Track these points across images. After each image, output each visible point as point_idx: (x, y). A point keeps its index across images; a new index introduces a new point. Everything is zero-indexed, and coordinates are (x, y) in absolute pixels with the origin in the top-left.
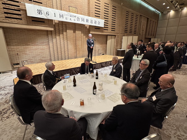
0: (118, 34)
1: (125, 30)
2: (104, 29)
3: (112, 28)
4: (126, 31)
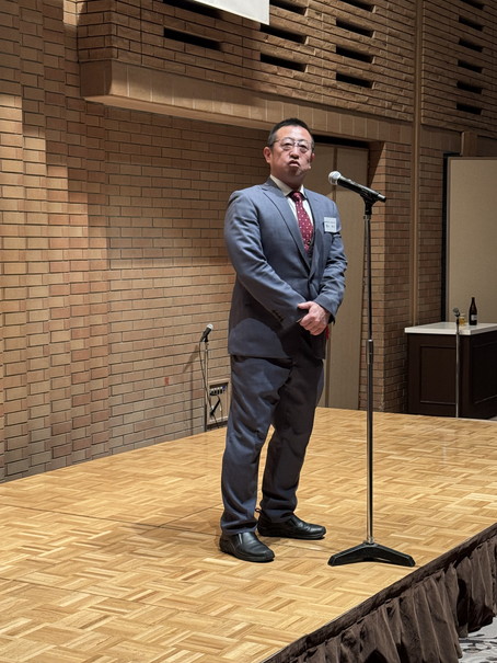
0: (404, 134)
1: (461, 86)
2: (267, 59)
3: (341, 51)
4: (467, 98)
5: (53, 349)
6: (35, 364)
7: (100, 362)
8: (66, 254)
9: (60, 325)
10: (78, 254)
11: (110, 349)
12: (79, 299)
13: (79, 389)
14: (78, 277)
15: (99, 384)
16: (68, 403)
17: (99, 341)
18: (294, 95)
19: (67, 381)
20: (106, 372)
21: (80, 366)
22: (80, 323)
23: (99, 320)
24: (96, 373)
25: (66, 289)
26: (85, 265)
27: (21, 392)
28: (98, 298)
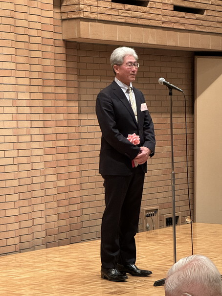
2: (178, 9)
5: (47, 185)
6: (36, 194)
7: (75, 194)
8: (54, 130)
9: (50, 171)
10: (61, 130)
11: (81, 187)
12: (62, 157)
13: (62, 210)
14: (61, 143)
15: (75, 207)
16: (55, 218)
17: (74, 182)
18: (197, 29)
19: (55, 205)
20: (79, 200)
21: (63, 196)
22: (63, 170)
23: (74, 169)
24: (73, 201)
25: (54, 151)
26: (65, 137)
27: (28, 209)
28: (73, 156)
